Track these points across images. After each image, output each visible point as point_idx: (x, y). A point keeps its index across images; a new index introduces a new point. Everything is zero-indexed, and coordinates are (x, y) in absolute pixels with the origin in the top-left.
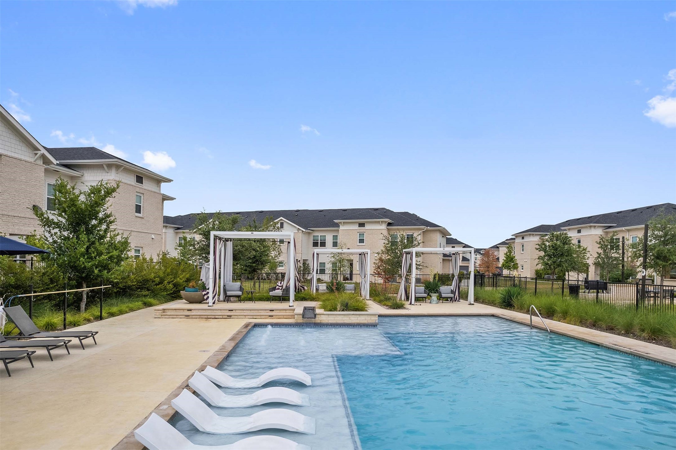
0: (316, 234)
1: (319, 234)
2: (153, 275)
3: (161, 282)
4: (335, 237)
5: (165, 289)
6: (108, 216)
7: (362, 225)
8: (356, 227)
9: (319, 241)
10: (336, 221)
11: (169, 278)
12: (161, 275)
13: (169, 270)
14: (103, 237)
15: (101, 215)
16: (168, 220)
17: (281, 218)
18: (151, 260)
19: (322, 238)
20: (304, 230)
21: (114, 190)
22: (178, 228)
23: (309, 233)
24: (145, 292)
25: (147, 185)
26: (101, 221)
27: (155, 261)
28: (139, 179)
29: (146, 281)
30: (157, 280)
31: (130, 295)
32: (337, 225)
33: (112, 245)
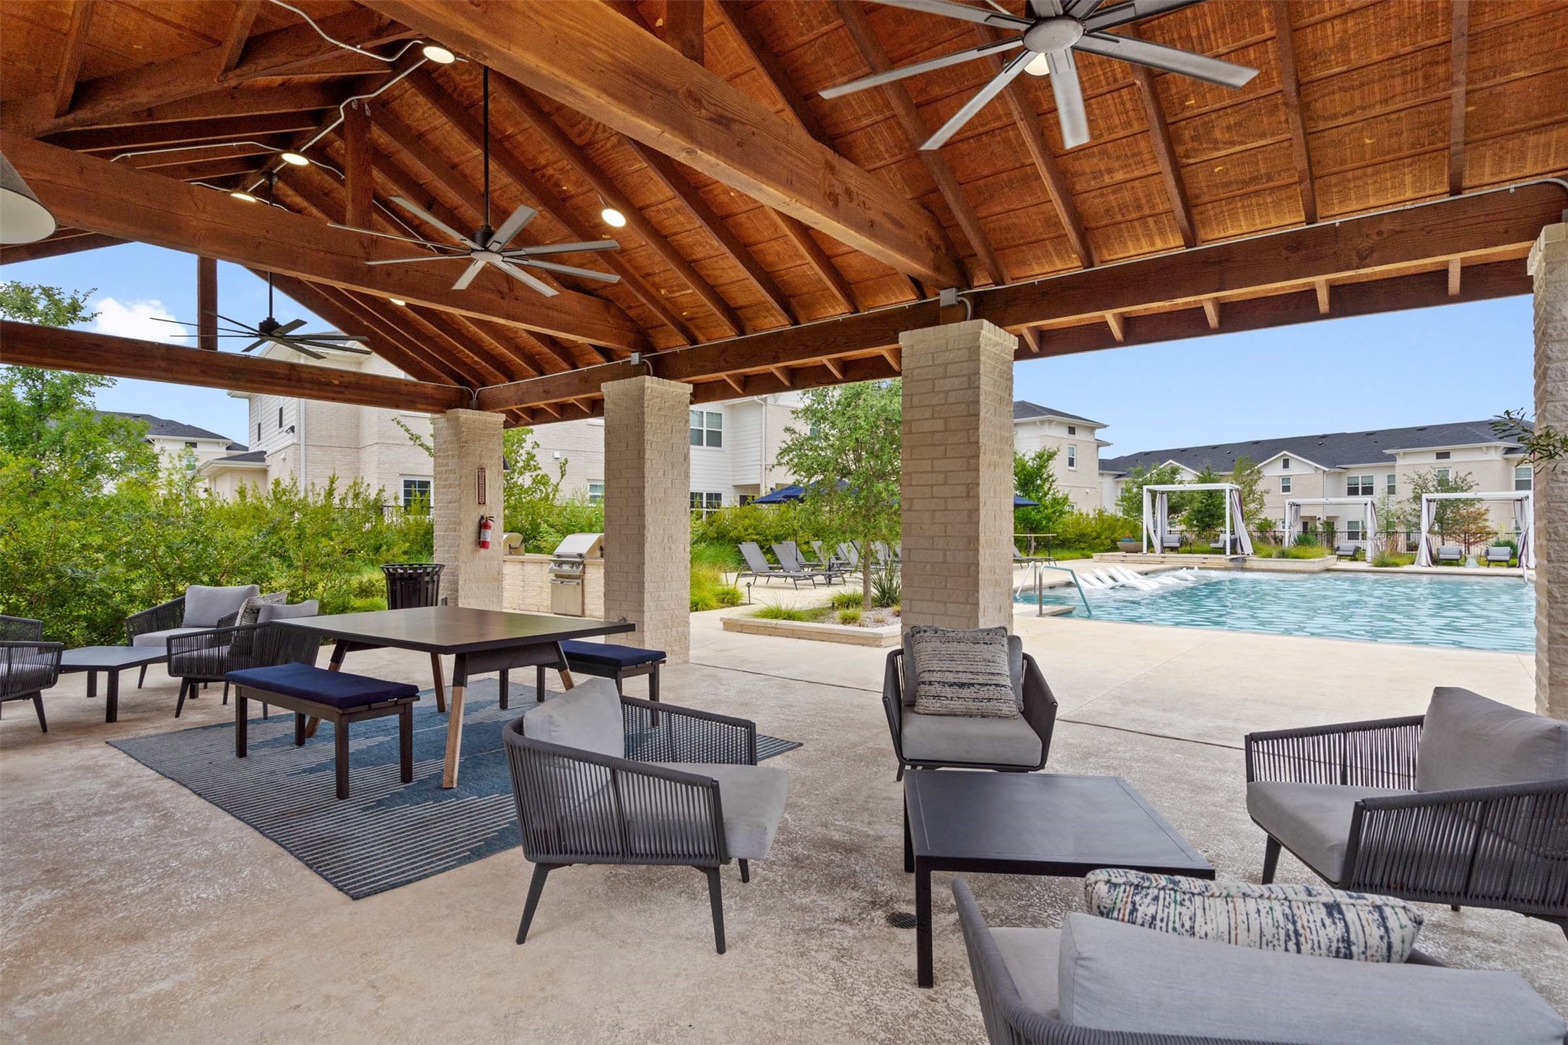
0: (1352, 474)
1: (1359, 473)
2: (1090, 530)
3: (1098, 537)
4: (1391, 478)
5: (1102, 544)
6: (1050, 476)
7: (1443, 455)
8: (1432, 459)
9: (1360, 486)
10: (1388, 452)
11: (1107, 533)
12: (1099, 530)
13: (1105, 525)
14: (1046, 494)
15: (1045, 476)
16: (1105, 465)
17: (1285, 452)
18: (1088, 515)
19: (1367, 481)
20: (1326, 469)
21: (1055, 454)
22: (1120, 476)
23: (1340, 473)
24: (1083, 545)
25: (1080, 435)
26: (1045, 481)
27: (1091, 517)
28: (1072, 430)
29: (1083, 535)
30: (1094, 534)
31: (1069, 548)
32: (1392, 458)
33: (1055, 501)
